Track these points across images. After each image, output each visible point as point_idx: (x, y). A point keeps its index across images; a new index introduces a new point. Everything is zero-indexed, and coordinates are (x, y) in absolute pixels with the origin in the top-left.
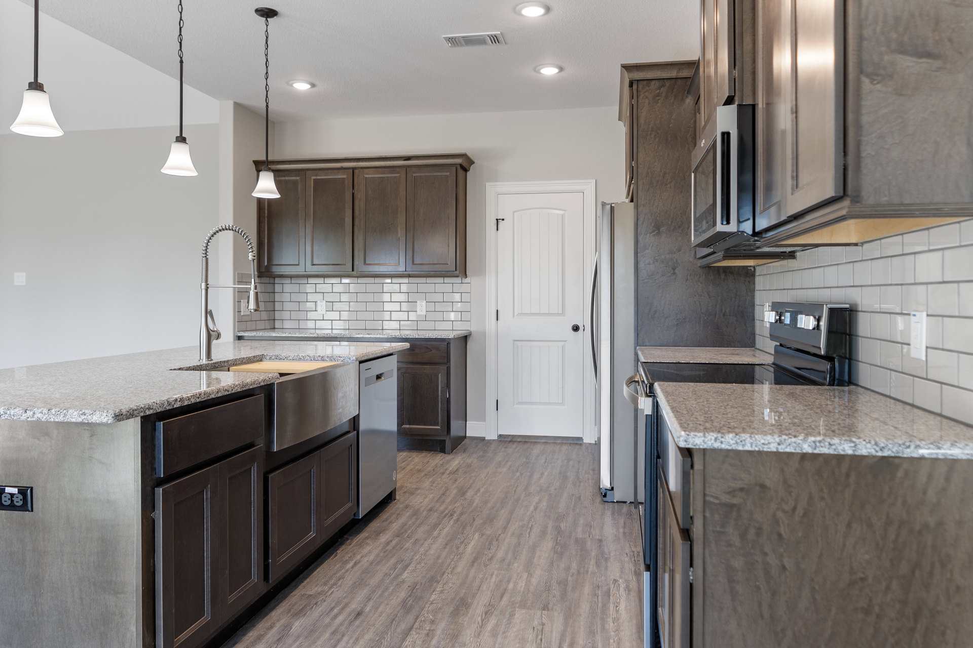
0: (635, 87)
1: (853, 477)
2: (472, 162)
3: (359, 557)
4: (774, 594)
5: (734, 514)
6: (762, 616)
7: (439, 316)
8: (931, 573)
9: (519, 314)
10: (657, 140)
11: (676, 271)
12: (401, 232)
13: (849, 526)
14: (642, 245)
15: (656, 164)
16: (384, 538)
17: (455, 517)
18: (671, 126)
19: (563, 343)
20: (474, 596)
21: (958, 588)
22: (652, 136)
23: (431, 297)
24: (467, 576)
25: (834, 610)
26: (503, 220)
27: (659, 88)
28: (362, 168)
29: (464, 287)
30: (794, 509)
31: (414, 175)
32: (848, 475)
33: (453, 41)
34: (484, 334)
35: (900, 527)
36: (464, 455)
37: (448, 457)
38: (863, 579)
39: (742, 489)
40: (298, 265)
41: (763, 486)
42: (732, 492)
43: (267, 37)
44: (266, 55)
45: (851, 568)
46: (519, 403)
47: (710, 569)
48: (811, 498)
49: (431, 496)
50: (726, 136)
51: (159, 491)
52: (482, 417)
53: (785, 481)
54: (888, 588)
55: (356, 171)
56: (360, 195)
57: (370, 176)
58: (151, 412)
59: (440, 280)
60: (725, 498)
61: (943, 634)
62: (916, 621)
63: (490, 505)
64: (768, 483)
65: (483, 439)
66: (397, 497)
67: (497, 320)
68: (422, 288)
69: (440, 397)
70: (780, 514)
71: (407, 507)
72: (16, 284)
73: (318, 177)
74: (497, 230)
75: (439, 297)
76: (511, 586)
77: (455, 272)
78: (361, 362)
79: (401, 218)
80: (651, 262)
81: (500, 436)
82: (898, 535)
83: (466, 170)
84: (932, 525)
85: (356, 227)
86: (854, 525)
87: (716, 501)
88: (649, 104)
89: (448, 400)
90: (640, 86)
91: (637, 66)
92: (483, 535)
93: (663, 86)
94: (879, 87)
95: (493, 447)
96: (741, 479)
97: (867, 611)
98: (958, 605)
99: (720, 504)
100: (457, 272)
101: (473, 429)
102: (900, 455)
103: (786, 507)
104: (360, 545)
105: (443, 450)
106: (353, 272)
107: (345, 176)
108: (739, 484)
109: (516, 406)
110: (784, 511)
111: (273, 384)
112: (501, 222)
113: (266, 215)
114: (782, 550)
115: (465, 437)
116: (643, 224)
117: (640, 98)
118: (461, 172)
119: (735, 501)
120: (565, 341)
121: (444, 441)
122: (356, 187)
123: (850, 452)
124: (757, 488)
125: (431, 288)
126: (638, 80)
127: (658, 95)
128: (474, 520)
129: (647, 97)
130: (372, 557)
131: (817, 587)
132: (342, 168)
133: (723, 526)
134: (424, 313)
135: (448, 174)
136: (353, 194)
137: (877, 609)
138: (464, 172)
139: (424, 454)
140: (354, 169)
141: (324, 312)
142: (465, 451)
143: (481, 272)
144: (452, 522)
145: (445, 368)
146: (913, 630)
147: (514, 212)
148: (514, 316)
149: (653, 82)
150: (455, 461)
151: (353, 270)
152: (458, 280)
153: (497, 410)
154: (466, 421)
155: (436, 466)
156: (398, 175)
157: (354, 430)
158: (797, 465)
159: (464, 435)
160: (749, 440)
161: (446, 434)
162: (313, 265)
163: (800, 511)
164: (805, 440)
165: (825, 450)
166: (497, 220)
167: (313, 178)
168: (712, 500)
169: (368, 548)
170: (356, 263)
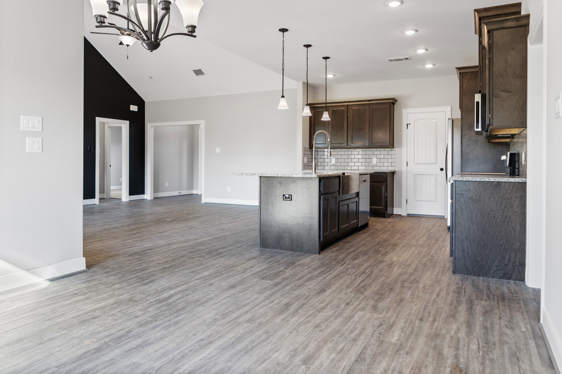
0: (461, 75)
1: (491, 187)
2: (396, 101)
3: (360, 236)
4: (472, 214)
5: (463, 196)
6: (469, 219)
7: (382, 164)
8: (509, 208)
9: (417, 163)
10: (470, 95)
11: (478, 144)
12: (367, 130)
13: (490, 198)
14: (464, 134)
15: (470, 104)
16: (367, 234)
17: (391, 231)
18: (476, 89)
19: (436, 176)
20: (399, 244)
21: (515, 212)
22: (468, 93)
23: (378, 157)
24: (396, 241)
25: (486, 217)
26: (410, 124)
27: (471, 75)
28: (351, 105)
29: (393, 153)
30: (477, 195)
31: (373, 107)
32: (489, 187)
33: (391, 60)
34: (401, 172)
35: (502, 198)
36: (393, 219)
37: (387, 219)
38: (493, 210)
39: (464, 190)
40: (325, 144)
41: (469, 189)
42: (462, 191)
43: (326, 66)
44: (326, 72)
45: (490, 208)
46: (417, 201)
47: (457, 208)
48: (481, 192)
49: (382, 227)
50: (478, 103)
51: (322, 196)
52: (400, 206)
53: (475, 188)
54: (499, 212)
55: (349, 106)
56: (350, 116)
57: (354, 108)
58: (321, 176)
59: (383, 149)
60: (460, 192)
61: (512, 222)
62: (505, 219)
63: (404, 230)
64: (471, 189)
65: (401, 215)
66: (369, 226)
67: (407, 166)
68: (375, 153)
69: (383, 195)
70: (473, 196)
71: (373, 228)
72: (216, 152)
73: (333, 109)
74: (407, 128)
75: (382, 156)
76: (411, 243)
77: (389, 146)
78: (360, 175)
79: (367, 124)
80: (468, 140)
81: (408, 214)
82: (501, 200)
83: (394, 104)
84: (509, 198)
85: (348, 129)
86: (491, 198)
87: (459, 193)
88: (467, 81)
89: (387, 197)
90: (464, 75)
91: (462, 68)
92: (401, 235)
93: (473, 74)
94: (497, 99)
95: (405, 217)
96: (464, 188)
97: (494, 217)
98: (515, 216)
99: (459, 194)
100: (390, 146)
101: (396, 211)
102: (500, 181)
103: (475, 194)
104: (360, 234)
105: (384, 217)
106: (347, 147)
107: (344, 109)
108: (464, 189)
109: (415, 202)
110: (475, 195)
111: (341, 176)
112: (409, 125)
113: (313, 124)
114: (474, 204)
115: (393, 214)
116: (464, 126)
117: (464, 79)
118: (392, 105)
119: (463, 193)
120: (437, 175)
121: (385, 213)
122: (349, 113)
123: (488, 181)
124: (468, 190)
125: (378, 153)
126: (462, 73)
127: (471, 78)
128: (398, 232)
129: (466, 79)
130: (364, 237)
131: (482, 212)
132: (343, 105)
133: (460, 199)
134: (376, 163)
135: (386, 106)
136: (347, 115)
137: (496, 217)
138: (393, 105)
139: (376, 218)
140: (348, 105)
141: (334, 163)
142: (393, 218)
143: (400, 146)
144: (390, 232)
145: (385, 184)
146: (505, 221)
147: (414, 121)
148: (414, 164)
149: (469, 73)
150: (390, 220)
151: (347, 146)
152: (390, 149)
153: (407, 203)
154: (393, 208)
155: (382, 221)
156: (366, 107)
157: (357, 197)
158: (477, 184)
159: (392, 213)
160: (465, 178)
161: (385, 210)
162: (331, 144)
163: (478, 195)
164: (478, 178)
165: (483, 180)
166: (407, 124)
167: (331, 109)
168: (457, 192)
169: (362, 235)
170: (349, 143)
